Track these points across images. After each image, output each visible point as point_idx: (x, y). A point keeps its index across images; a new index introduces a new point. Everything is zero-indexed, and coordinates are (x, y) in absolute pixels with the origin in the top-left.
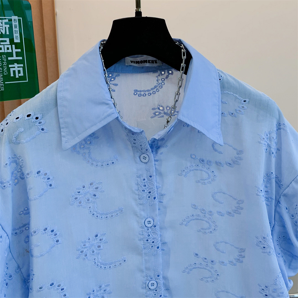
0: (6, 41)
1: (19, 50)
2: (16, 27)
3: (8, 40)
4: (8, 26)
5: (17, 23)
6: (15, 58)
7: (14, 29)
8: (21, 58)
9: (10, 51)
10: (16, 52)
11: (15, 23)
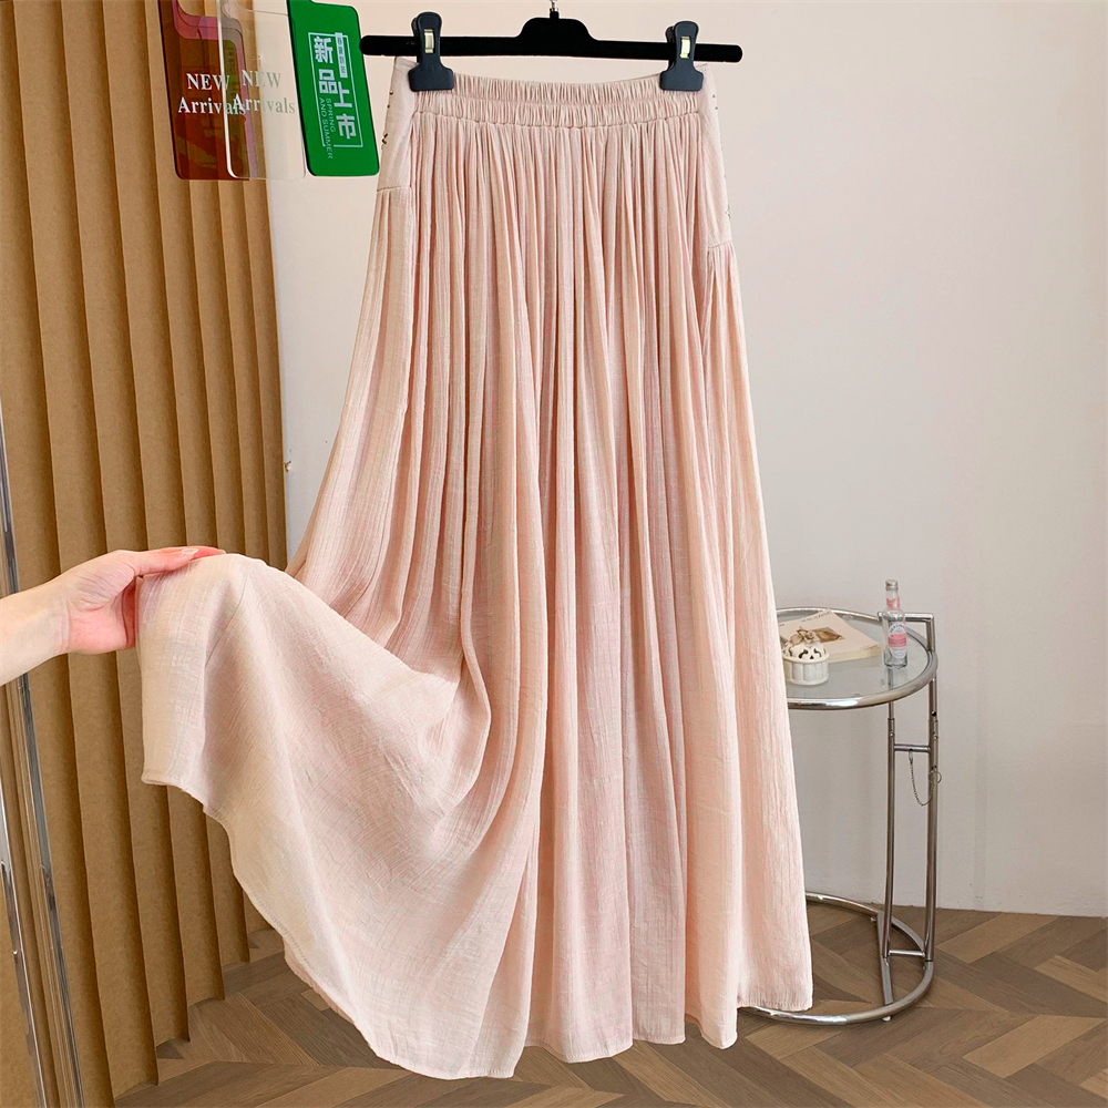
0: (329, 75)
1: (347, 92)
2: (341, 52)
3: (331, 72)
4: (331, 49)
5: (342, 45)
6: (342, 104)
7: (339, 55)
8: (350, 105)
9: (335, 92)
10: (344, 95)
11: (340, 46)
